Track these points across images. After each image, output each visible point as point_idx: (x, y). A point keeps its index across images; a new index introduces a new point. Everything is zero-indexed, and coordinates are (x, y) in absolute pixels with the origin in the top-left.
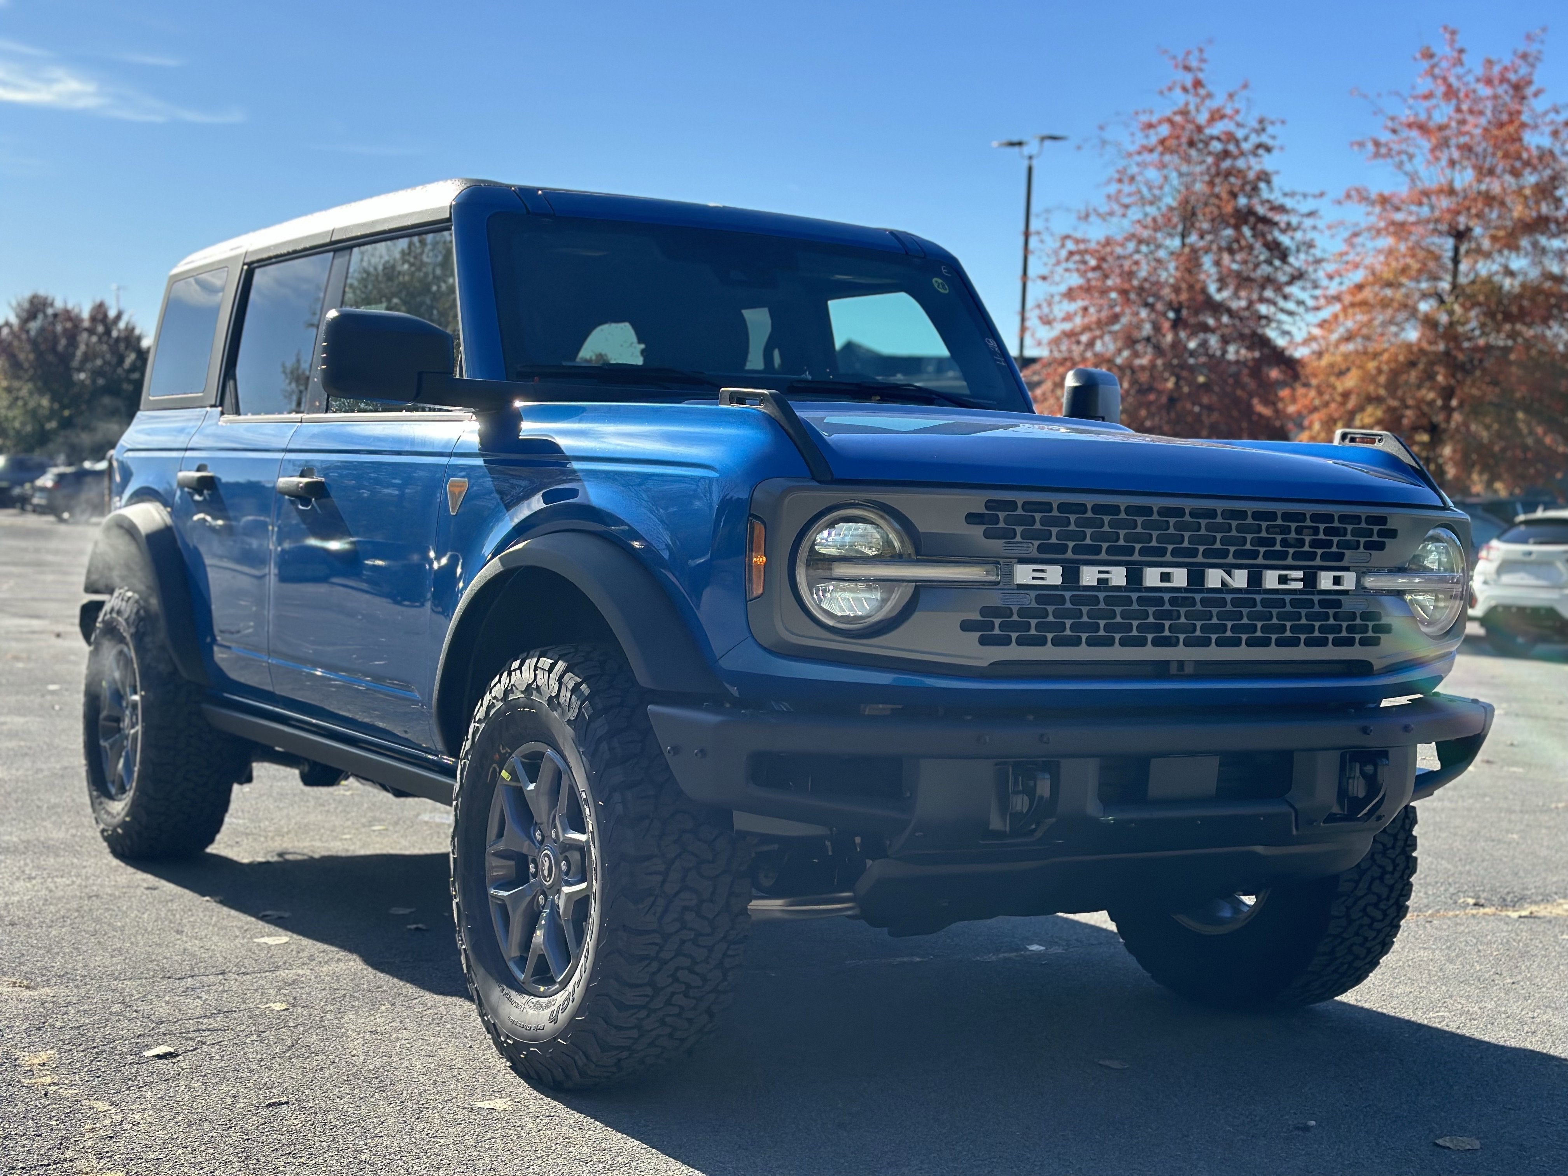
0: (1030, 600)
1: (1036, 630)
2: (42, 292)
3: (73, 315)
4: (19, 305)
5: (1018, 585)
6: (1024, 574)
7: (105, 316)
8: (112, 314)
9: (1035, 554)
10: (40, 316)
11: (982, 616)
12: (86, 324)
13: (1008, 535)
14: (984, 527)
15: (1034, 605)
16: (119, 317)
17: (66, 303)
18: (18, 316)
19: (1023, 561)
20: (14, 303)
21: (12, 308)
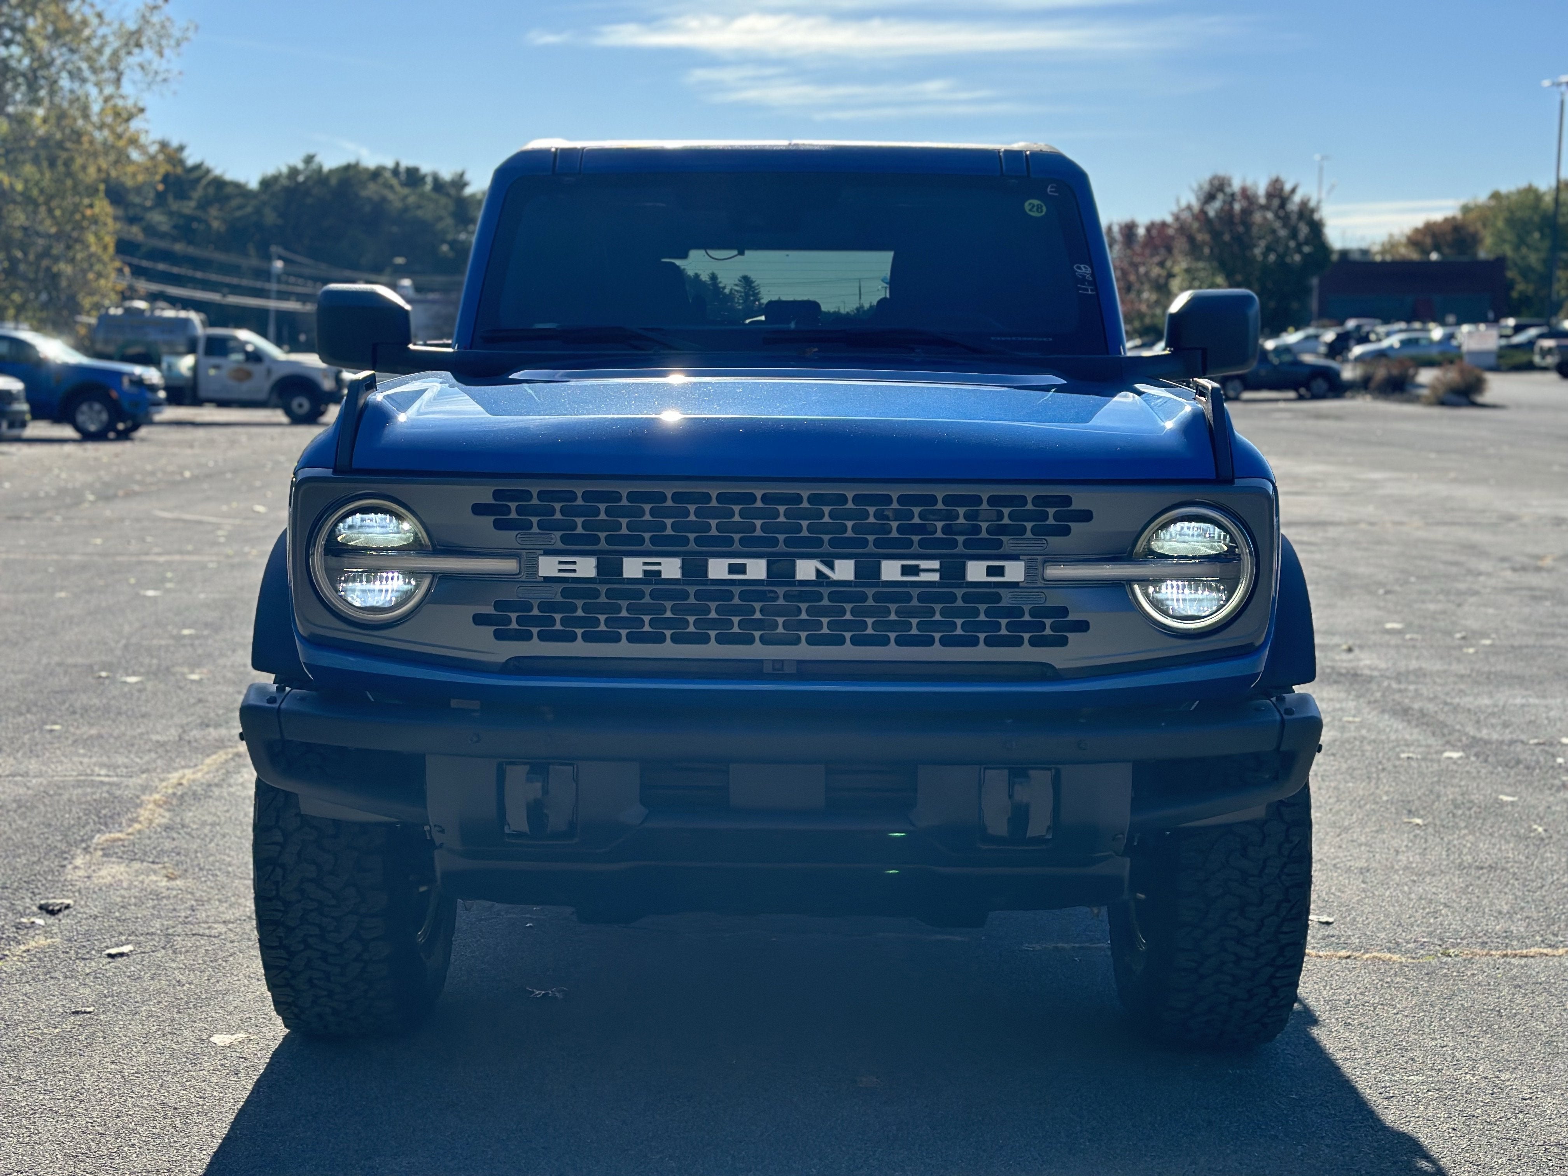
0: (555, 594)
1: (562, 625)
2: (1221, 173)
3: (1249, 193)
4: (1201, 188)
5: (545, 578)
6: (548, 566)
7: (1282, 189)
8: (1288, 187)
9: (560, 545)
10: (1220, 196)
11: (496, 610)
12: (1262, 201)
13: (523, 526)
14: (493, 518)
15: (559, 599)
16: (1293, 191)
17: (1244, 180)
18: (1198, 199)
19: (548, 553)
20: (1195, 186)
21: (1193, 190)
